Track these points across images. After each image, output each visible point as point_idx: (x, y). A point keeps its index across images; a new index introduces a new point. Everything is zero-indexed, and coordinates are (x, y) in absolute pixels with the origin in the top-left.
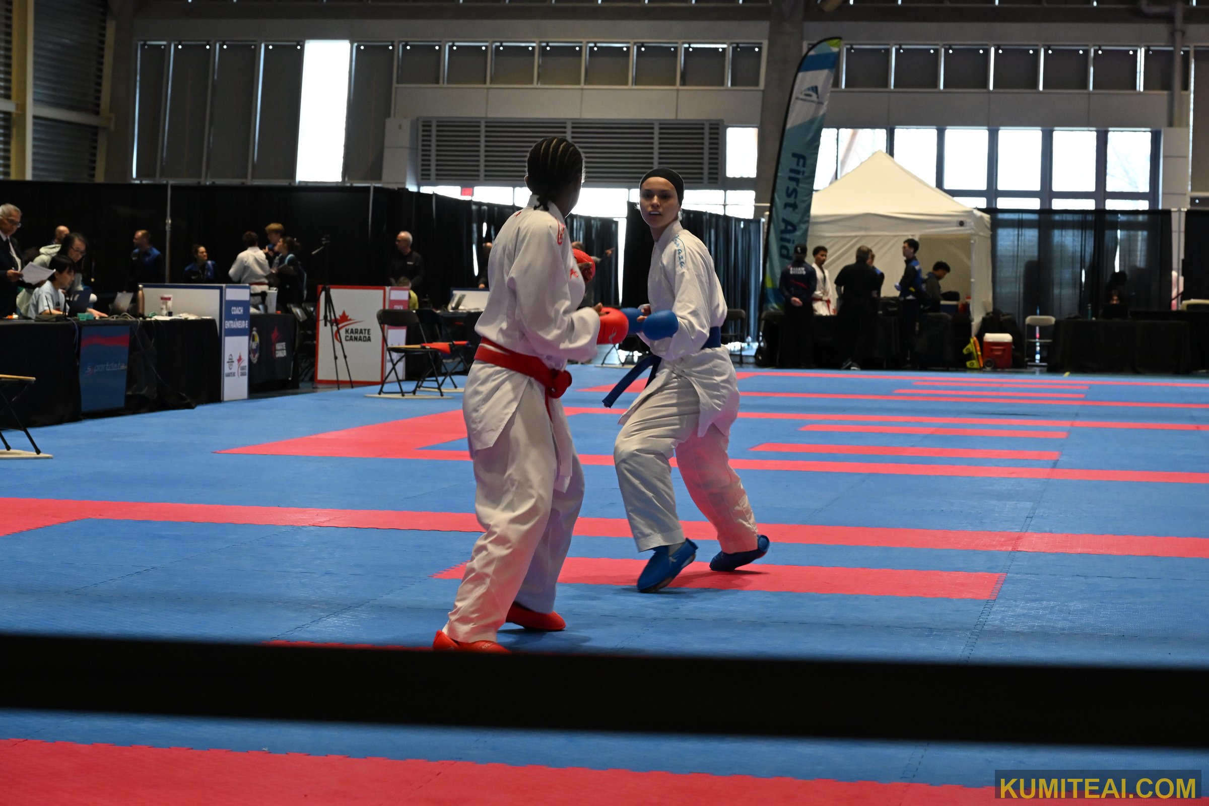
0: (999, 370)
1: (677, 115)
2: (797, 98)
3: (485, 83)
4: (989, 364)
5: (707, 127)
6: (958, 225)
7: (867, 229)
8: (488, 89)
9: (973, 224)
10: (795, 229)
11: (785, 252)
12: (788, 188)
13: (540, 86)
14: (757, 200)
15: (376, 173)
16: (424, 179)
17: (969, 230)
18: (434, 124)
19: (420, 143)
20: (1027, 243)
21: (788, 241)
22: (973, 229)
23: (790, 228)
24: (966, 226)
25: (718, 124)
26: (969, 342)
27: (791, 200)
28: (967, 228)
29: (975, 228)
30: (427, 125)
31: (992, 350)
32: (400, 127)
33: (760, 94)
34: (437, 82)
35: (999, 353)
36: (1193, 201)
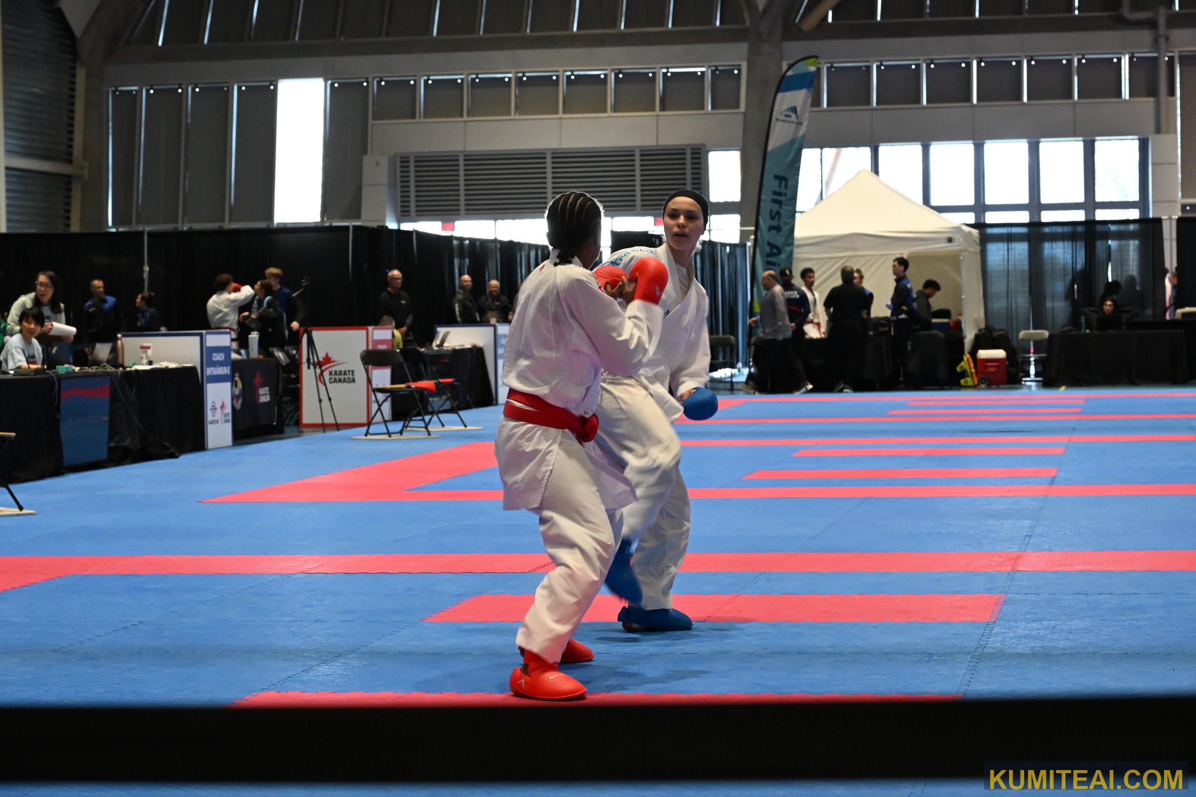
0: (994, 387)
1: (657, 141)
2: (777, 120)
3: (462, 116)
4: (983, 381)
5: (688, 152)
6: (947, 241)
7: (854, 249)
8: (466, 122)
9: (961, 240)
10: (780, 252)
12: (771, 211)
13: (517, 117)
15: (355, 211)
16: (404, 215)
17: (959, 245)
18: (412, 160)
19: (399, 179)
20: (1017, 257)
22: (962, 245)
23: (775, 251)
24: (954, 243)
25: (699, 149)
26: (962, 359)
27: (775, 223)
28: (956, 244)
29: (964, 244)
30: (405, 160)
31: (986, 367)
32: (378, 164)
33: (741, 116)
34: (414, 117)
35: (993, 370)
36: (1184, 208)
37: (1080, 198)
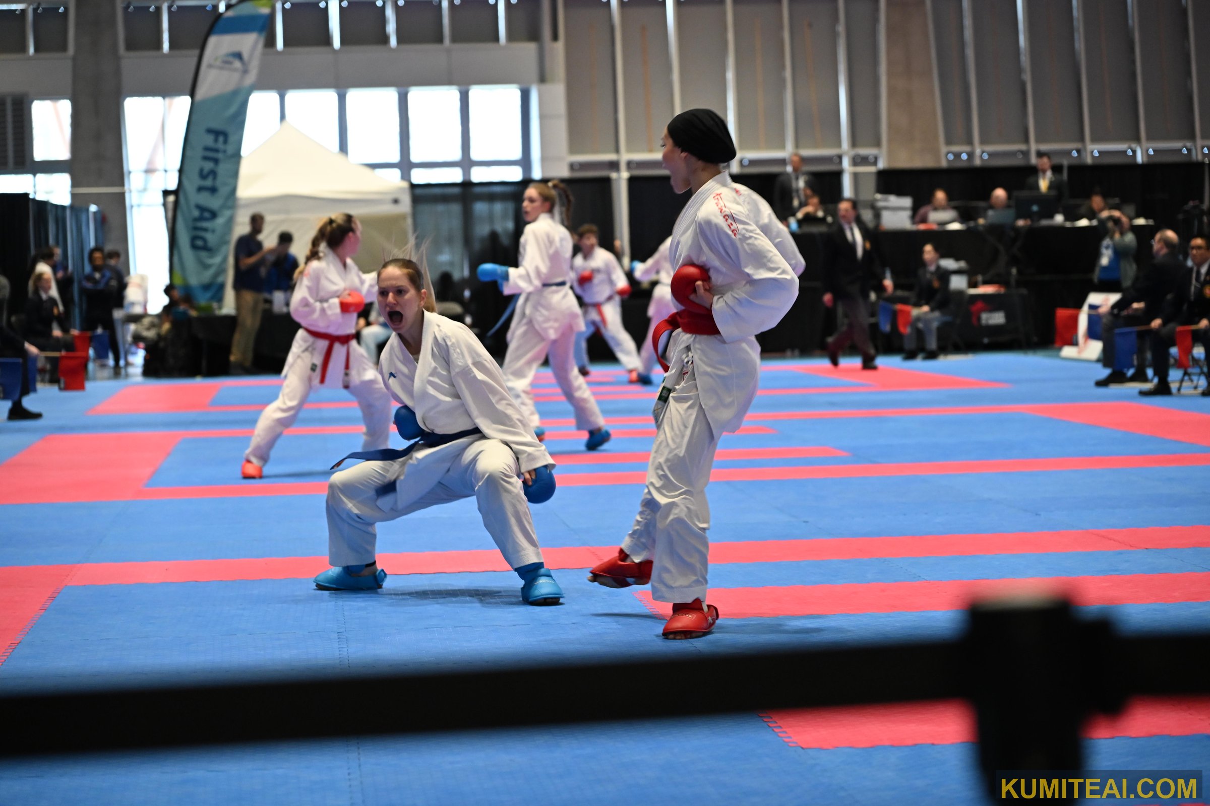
2: (208, 65)
5: (9, 102)
6: (392, 203)
9: (407, 201)
10: (214, 215)
11: (200, 243)
12: (201, 171)
14: (74, 184)
17: (405, 208)
21: (205, 230)
22: (408, 207)
23: (207, 215)
24: (400, 204)
25: (21, 98)
27: (208, 183)
28: (402, 206)
33: (70, 61)
36: (572, 166)
37: (457, 156)
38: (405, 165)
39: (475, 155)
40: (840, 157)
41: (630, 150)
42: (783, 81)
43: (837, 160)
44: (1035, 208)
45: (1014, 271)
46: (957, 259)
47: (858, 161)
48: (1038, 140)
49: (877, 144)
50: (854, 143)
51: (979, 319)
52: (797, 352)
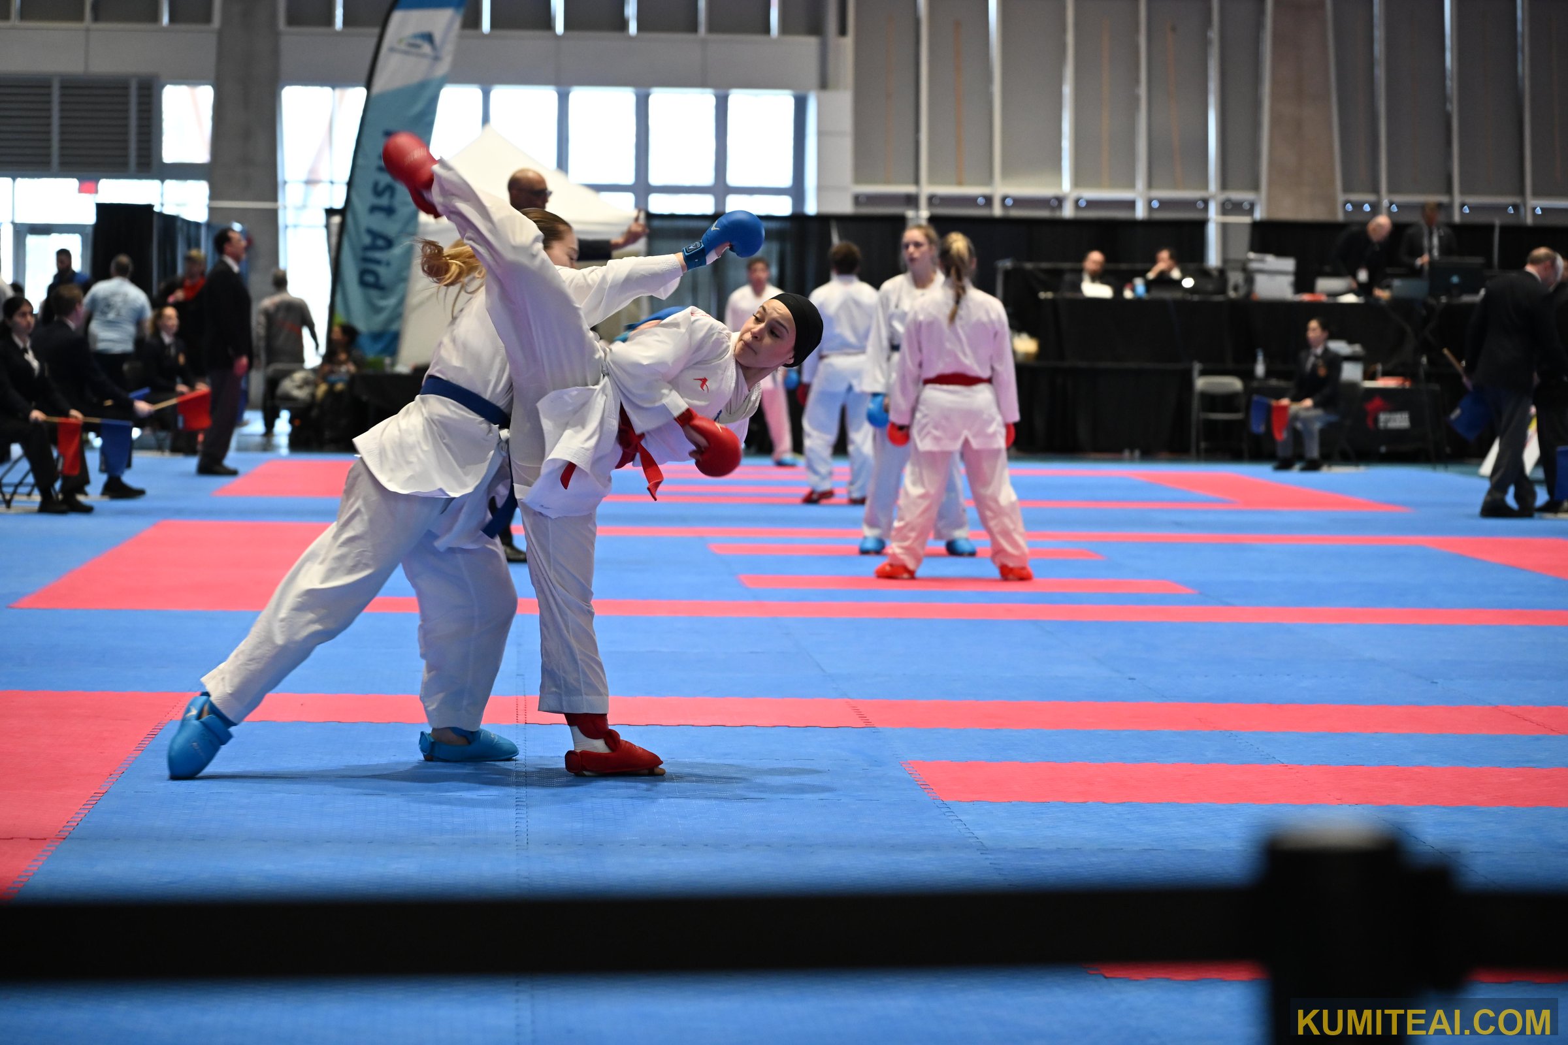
1: (86, 68)
5: (133, 85)
10: (389, 243)
11: (370, 279)
12: (376, 185)
14: (212, 197)
21: (378, 262)
23: (380, 243)
25: (149, 81)
27: (384, 201)
33: (214, 37)
36: (858, 200)
37: (708, 179)
38: (642, 188)
39: (732, 180)
40: (1206, 202)
41: (932, 181)
42: (1137, 99)
43: (1200, 205)
44: (1455, 279)
45: (1424, 360)
46: (1351, 342)
47: (1227, 208)
48: (1463, 192)
49: (1256, 187)
50: (1224, 185)
51: (1376, 420)
52: (1137, 453)
